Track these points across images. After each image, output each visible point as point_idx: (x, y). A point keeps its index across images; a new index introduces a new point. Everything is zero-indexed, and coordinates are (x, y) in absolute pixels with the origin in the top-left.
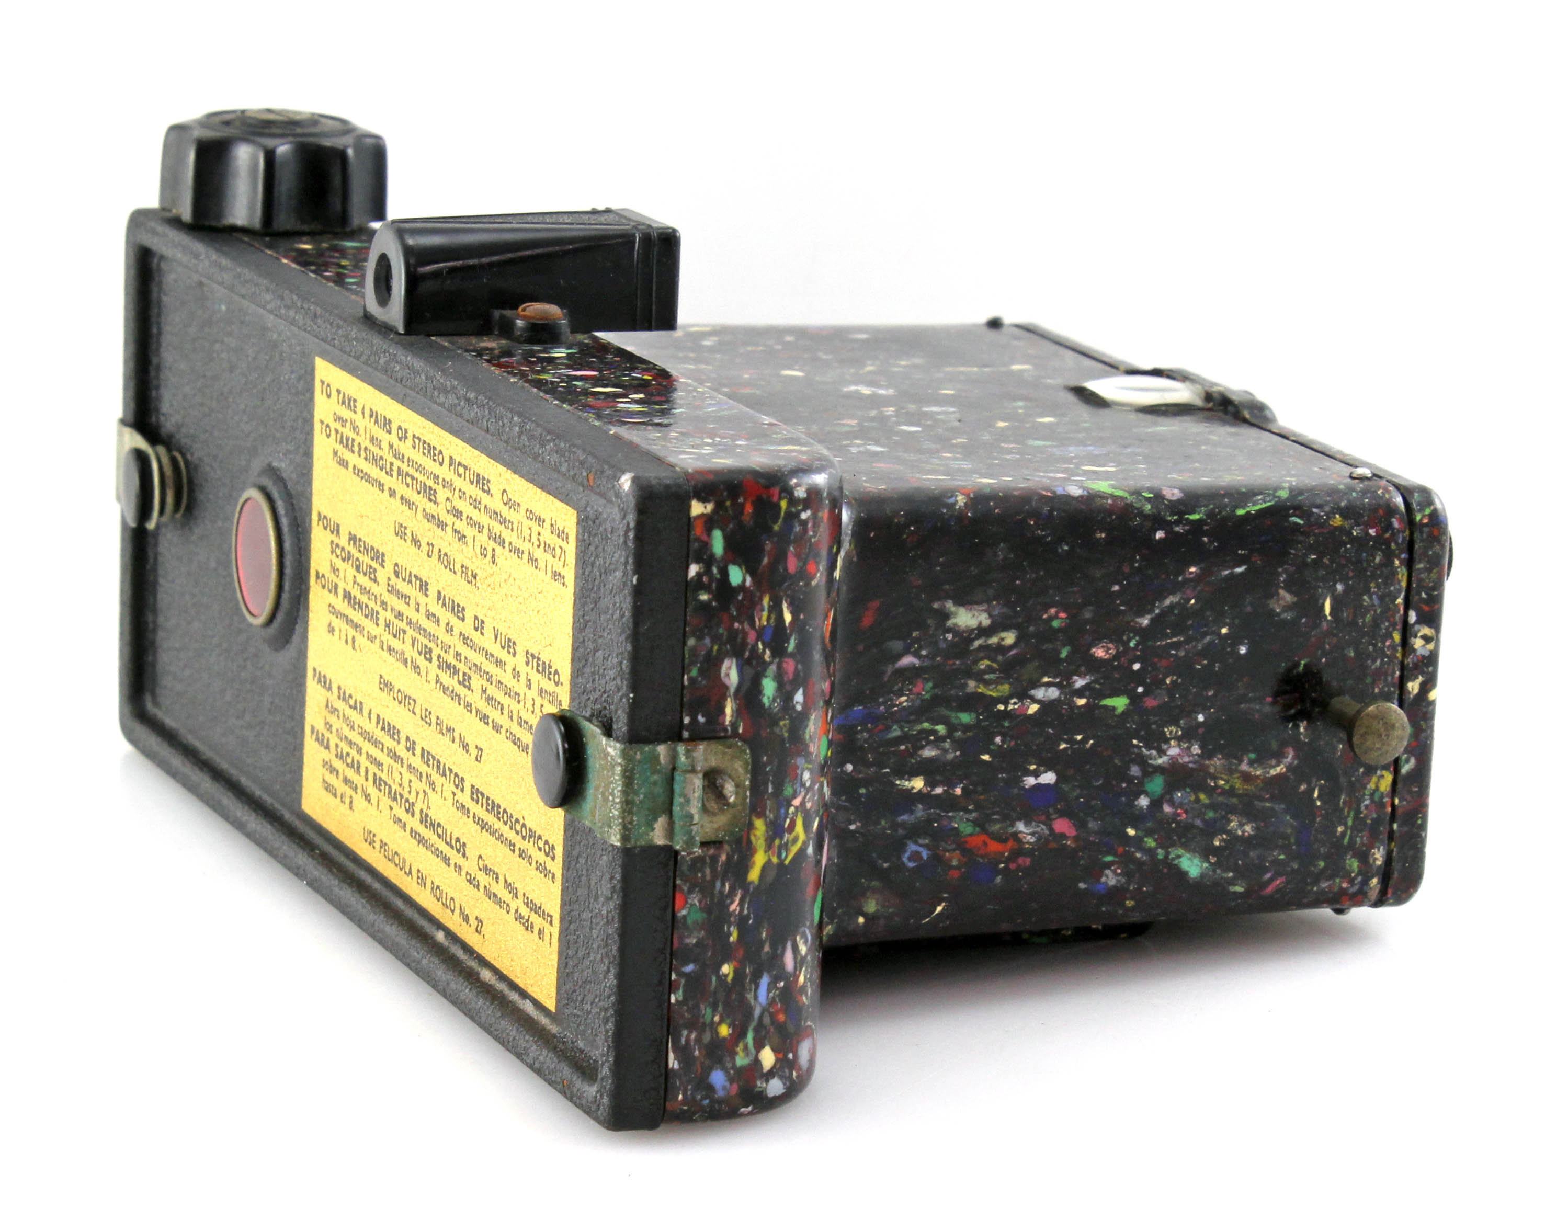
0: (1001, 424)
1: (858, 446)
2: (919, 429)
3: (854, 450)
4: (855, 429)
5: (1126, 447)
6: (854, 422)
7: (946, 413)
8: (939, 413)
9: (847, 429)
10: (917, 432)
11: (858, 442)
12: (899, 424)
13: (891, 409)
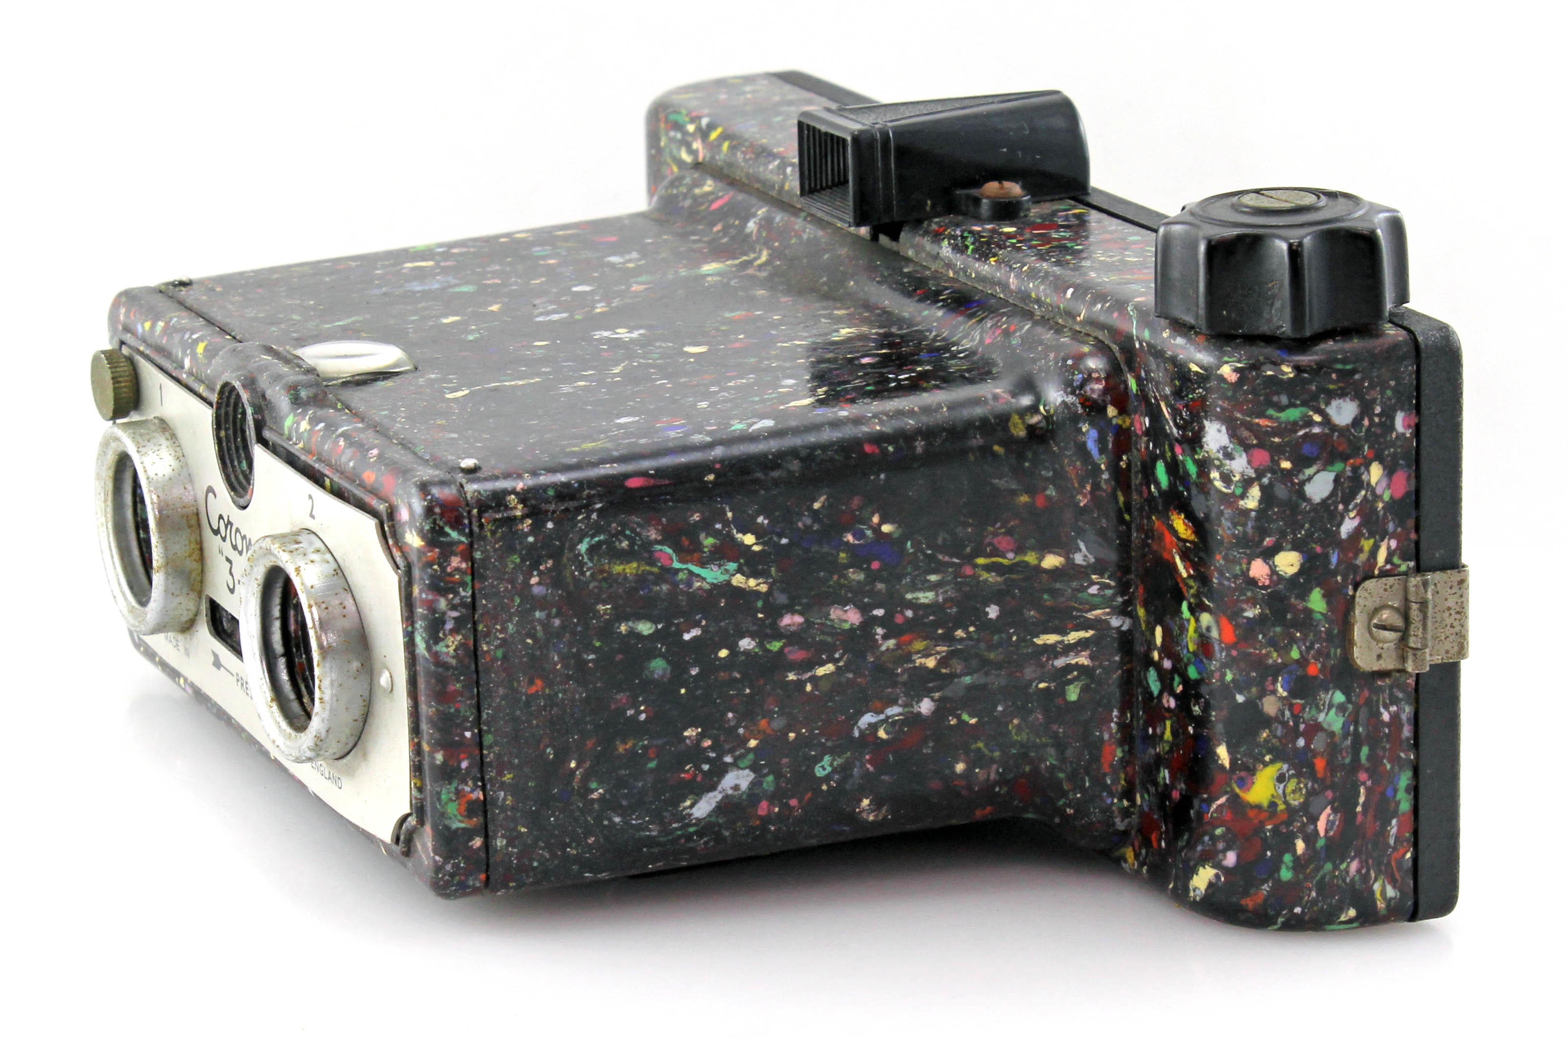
0: (495, 308)
1: (630, 261)
2: (575, 289)
3: (634, 255)
4: (633, 280)
5: (385, 294)
6: (635, 288)
7: (548, 313)
8: (554, 312)
9: (640, 279)
10: (576, 285)
11: (631, 265)
12: (592, 293)
13: (598, 310)
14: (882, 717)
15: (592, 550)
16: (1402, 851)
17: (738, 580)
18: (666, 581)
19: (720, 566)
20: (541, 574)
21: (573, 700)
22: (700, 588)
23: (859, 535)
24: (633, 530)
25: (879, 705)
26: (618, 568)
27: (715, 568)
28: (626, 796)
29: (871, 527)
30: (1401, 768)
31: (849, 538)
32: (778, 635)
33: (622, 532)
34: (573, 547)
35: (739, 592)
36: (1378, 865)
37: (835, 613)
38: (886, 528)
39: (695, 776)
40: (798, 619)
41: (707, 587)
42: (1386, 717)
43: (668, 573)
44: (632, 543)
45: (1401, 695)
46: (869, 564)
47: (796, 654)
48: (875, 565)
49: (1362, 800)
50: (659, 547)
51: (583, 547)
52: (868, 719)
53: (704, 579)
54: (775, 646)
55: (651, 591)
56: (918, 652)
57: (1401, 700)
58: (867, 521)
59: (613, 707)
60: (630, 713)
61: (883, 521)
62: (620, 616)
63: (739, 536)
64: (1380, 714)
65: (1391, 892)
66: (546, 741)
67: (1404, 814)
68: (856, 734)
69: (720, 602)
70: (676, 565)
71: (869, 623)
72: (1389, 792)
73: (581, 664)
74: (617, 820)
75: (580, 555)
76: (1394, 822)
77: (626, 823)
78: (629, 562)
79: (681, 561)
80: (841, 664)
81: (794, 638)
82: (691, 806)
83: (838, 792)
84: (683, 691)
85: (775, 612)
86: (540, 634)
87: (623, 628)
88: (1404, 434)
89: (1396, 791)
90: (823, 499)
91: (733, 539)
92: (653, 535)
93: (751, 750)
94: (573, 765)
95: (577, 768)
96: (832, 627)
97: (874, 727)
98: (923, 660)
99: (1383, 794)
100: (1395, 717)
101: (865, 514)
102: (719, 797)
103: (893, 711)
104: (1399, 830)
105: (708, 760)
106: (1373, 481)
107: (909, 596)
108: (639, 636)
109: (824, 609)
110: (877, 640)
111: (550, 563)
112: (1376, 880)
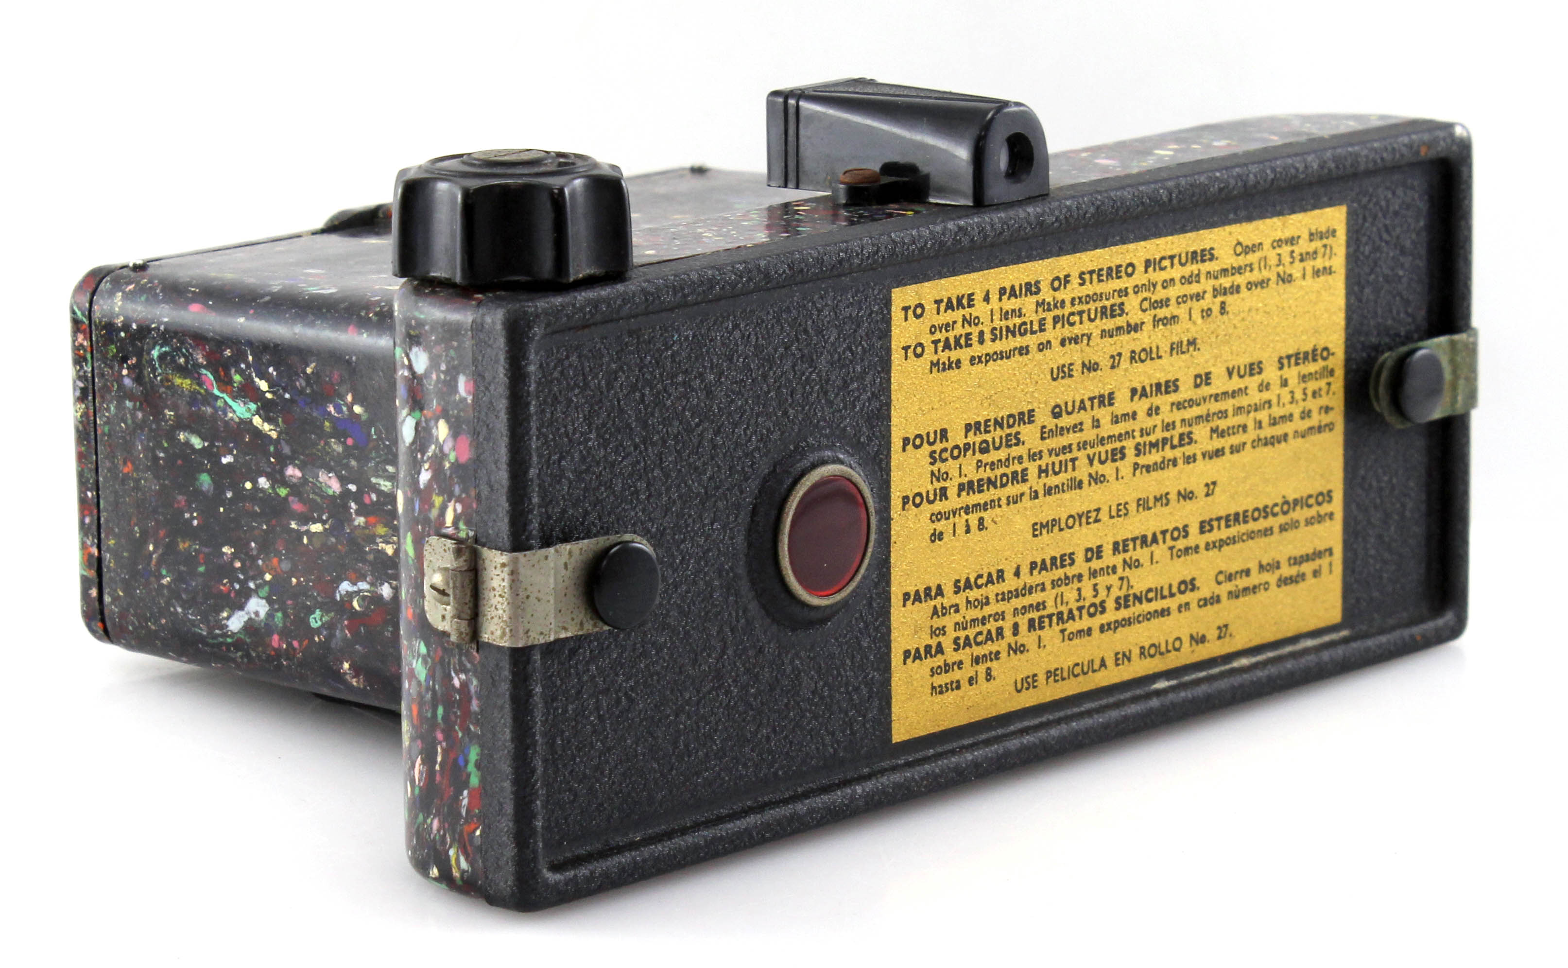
14: (355, 588)
15: (162, 357)
16: (473, 826)
17: (257, 421)
18: (209, 404)
19: (245, 403)
20: (129, 368)
21: (150, 488)
22: (232, 419)
23: (338, 408)
24: (187, 351)
25: (353, 576)
26: (178, 381)
27: (242, 405)
28: (185, 590)
29: (346, 404)
30: (471, 740)
31: (331, 409)
32: (284, 482)
33: (179, 349)
34: (149, 353)
35: (257, 433)
36: (453, 832)
37: (323, 476)
38: (357, 409)
39: (230, 591)
40: (298, 473)
41: (237, 420)
42: (456, 683)
43: (210, 399)
44: (187, 362)
45: (469, 666)
46: (346, 438)
47: (296, 506)
48: (350, 442)
49: (439, 759)
50: (204, 371)
51: (155, 353)
52: (345, 587)
53: (234, 412)
54: (283, 492)
55: (200, 409)
56: (381, 537)
57: (469, 671)
58: (343, 397)
59: (176, 506)
60: (187, 515)
61: (354, 402)
62: (179, 425)
63: (257, 380)
64: (451, 679)
65: (464, 865)
66: (134, 520)
67: (474, 789)
68: (338, 598)
69: (244, 437)
70: (216, 392)
71: (346, 494)
72: (461, 762)
73: (156, 459)
74: (179, 610)
75: (153, 360)
76: (465, 792)
77: (185, 615)
78: (185, 378)
79: (219, 389)
80: (327, 526)
81: (296, 489)
82: (228, 618)
83: (325, 646)
84: (222, 510)
85: (283, 461)
86: (129, 422)
87: (182, 437)
88: (466, 399)
89: (467, 762)
90: (313, 365)
91: (253, 382)
92: (201, 360)
93: (266, 583)
94: (151, 548)
95: (155, 551)
96: (320, 488)
97: (350, 595)
98: (384, 545)
99: (455, 761)
100: (465, 685)
101: (342, 390)
102: (246, 618)
103: (363, 586)
104: (469, 803)
105: (239, 581)
106: (441, 440)
107: (374, 480)
108: (191, 447)
109: (316, 470)
110: (351, 514)
111: (134, 360)
112: (450, 847)
